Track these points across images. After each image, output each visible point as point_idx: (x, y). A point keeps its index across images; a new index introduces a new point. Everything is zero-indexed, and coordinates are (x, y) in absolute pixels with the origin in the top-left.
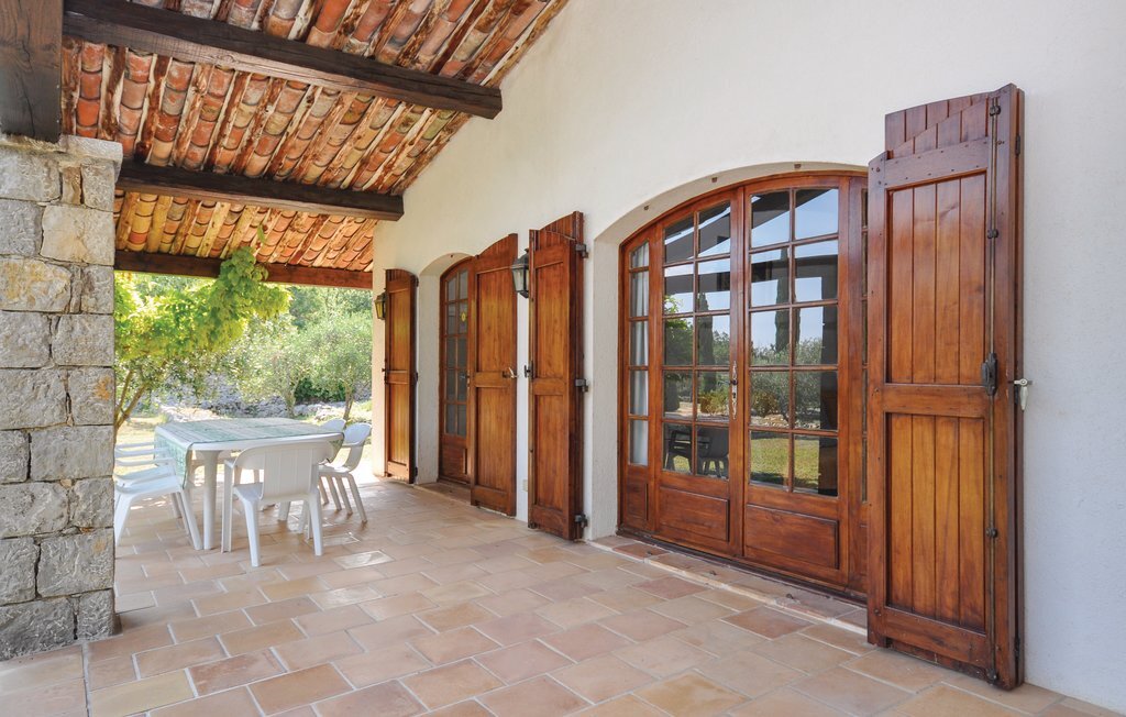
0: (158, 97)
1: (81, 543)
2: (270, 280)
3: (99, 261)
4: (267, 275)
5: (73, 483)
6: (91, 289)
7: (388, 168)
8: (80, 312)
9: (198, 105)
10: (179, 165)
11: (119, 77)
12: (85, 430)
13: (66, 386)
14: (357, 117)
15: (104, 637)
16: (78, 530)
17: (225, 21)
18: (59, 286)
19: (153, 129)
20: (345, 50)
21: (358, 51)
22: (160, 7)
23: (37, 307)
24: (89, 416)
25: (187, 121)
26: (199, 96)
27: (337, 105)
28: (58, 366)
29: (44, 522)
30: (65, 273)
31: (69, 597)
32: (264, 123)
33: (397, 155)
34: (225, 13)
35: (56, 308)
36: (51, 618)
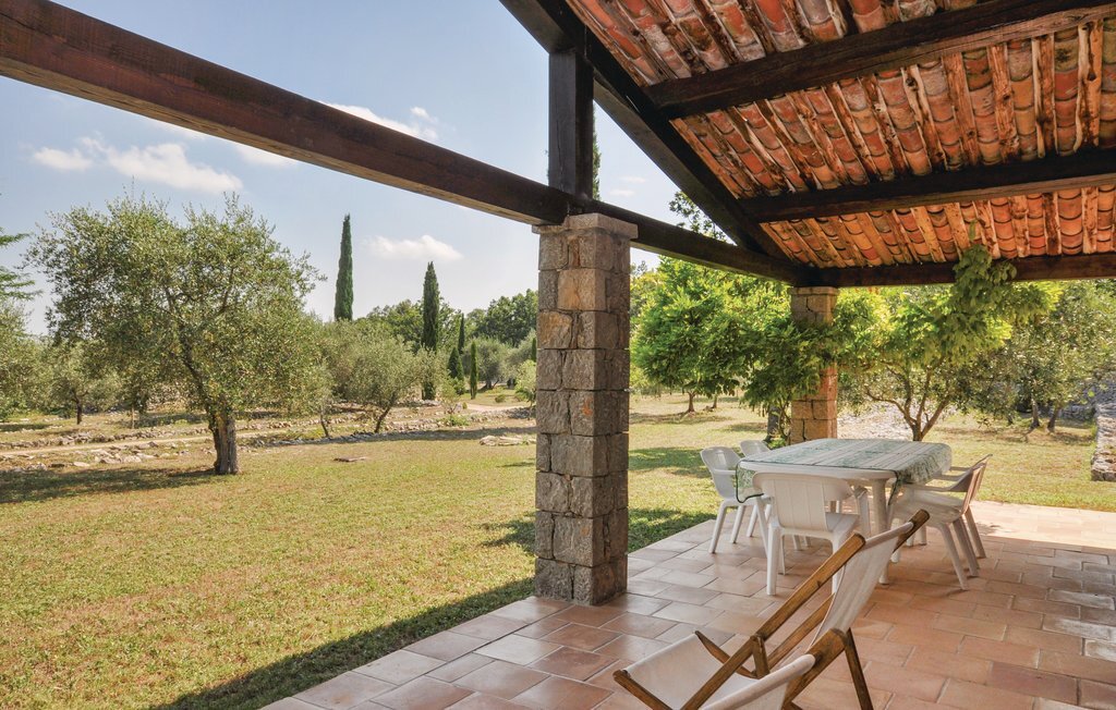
0: (783, 133)
1: (575, 525)
2: (1019, 278)
3: (587, 308)
4: (1014, 273)
5: (571, 478)
6: (582, 330)
7: (1086, 117)
8: (577, 348)
9: (816, 128)
10: (847, 183)
11: (746, 129)
12: (577, 438)
13: (568, 404)
14: (982, 76)
15: (587, 604)
16: (573, 516)
17: (776, 51)
18: (565, 329)
19: (801, 160)
20: (904, 19)
21: (917, 13)
22: (727, 66)
23: (555, 346)
24: (580, 430)
25: (819, 144)
26: (810, 120)
27: (947, 74)
28: (566, 389)
29: (556, 504)
30: (568, 319)
31: (569, 564)
32: (887, 120)
33: (1085, 97)
34: (770, 46)
35: (564, 346)
36: (559, 577)
